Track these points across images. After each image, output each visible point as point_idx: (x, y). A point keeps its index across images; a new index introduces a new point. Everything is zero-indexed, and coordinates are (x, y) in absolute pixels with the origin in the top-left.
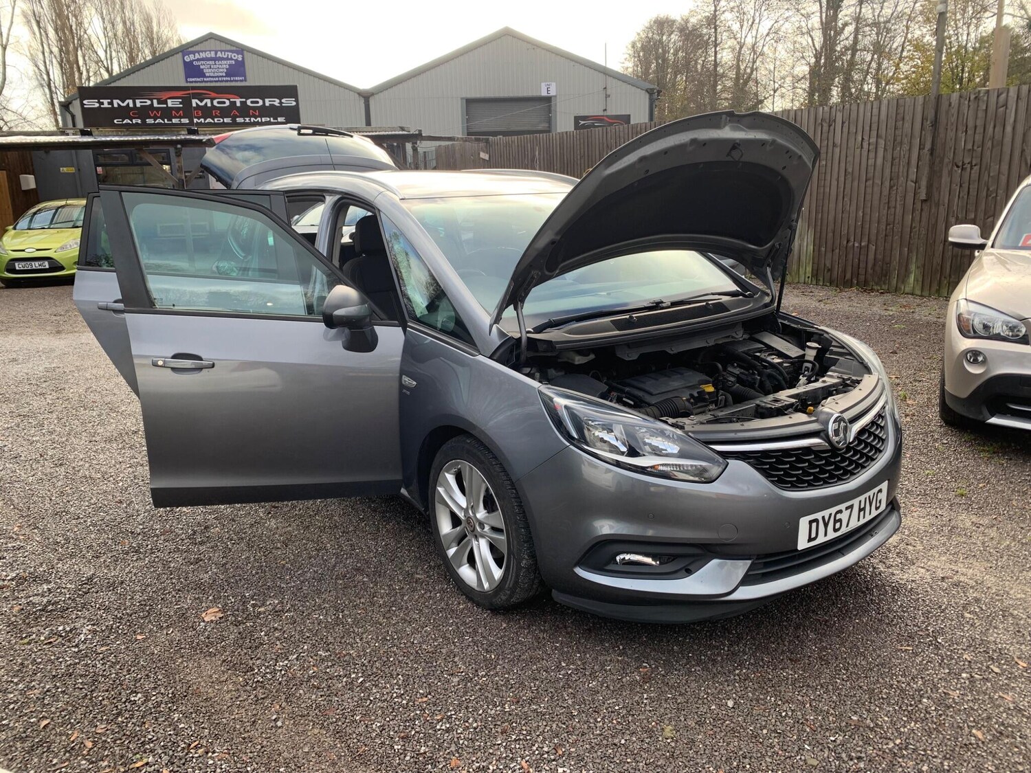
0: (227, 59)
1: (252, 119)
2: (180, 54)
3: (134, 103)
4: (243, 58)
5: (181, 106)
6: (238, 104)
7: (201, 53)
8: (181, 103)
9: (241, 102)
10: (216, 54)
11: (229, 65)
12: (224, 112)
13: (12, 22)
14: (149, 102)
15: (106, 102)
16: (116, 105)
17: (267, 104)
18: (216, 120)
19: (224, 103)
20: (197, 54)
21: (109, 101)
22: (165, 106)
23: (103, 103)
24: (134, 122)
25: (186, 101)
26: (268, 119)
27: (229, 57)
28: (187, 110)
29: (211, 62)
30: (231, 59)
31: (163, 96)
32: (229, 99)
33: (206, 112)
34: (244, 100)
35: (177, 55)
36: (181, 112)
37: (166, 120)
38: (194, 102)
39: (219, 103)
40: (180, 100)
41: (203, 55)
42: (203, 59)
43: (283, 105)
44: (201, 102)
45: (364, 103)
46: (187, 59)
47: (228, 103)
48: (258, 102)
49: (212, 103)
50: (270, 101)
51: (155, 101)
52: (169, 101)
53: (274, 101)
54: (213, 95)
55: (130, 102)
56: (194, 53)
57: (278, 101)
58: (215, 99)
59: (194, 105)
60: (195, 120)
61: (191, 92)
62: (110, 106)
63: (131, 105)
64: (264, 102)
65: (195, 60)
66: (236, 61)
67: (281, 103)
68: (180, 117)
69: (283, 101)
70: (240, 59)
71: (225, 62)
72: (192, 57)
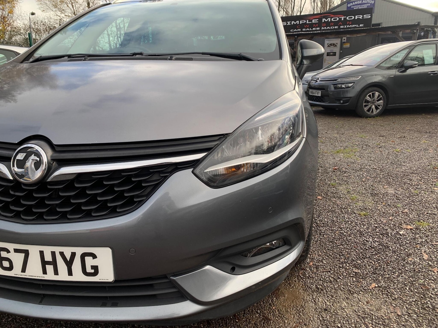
0: (367, 3)
1: (348, 26)
2: (346, 3)
3: (299, 22)
4: (374, 2)
5: (318, 22)
6: (343, 19)
7: (355, 2)
8: (318, 21)
9: (344, 18)
10: (362, 2)
11: (367, 6)
12: (336, 24)
13: (305, 2)
14: (305, 21)
15: (289, 22)
16: (292, 24)
17: (356, 18)
18: (331, 27)
19: (336, 19)
20: (354, 3)
21: (290, 22)
22: (311, 22)
23: (288, 23)
24: (298, 30)
25: (320, 20)
26: (355, 25)
27: (368, 2)
28: (320, 24)
29: (359, 6)
30: (369, 3)
31: (311, 18)
32: (339, 17)
33: (328, 24)
34: (346, 17)
35: (345, 4)
36: (317, 25)
37: (310, 29)
38: (323, 20)
39: (334, 19)
40: (318, 20)
41: (356, 3)
42: (356, 5)
43: (364, 18)
44: (326, 19)
45: (435, 19)
46: (349, 5)
47: (338, 19)
48: (352, 18)
49: (331, 19)
50: (358, 17)
51: (308, 21)
52: (313, 20)
53: (360, 16)
54: (332, 16)
55: (298, 22)
56: (352, 2)
57: (362, 16)
58: (333, 18)
59: (323, 21)
60: (322, 28)
61: (323, 15)
62: (290, 24)
63: (298, 23)
64: (355, 17)
65: (352, 6)
66: (371, 4)
67: (363, 17)
68: (317, 27)
69: (364, 16)
70: (373, 3)
71: (366, 5)
72: (351, 4)
